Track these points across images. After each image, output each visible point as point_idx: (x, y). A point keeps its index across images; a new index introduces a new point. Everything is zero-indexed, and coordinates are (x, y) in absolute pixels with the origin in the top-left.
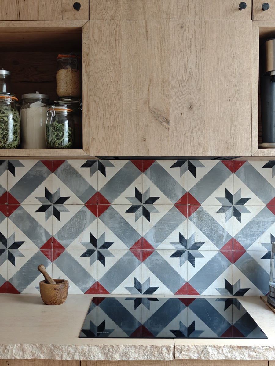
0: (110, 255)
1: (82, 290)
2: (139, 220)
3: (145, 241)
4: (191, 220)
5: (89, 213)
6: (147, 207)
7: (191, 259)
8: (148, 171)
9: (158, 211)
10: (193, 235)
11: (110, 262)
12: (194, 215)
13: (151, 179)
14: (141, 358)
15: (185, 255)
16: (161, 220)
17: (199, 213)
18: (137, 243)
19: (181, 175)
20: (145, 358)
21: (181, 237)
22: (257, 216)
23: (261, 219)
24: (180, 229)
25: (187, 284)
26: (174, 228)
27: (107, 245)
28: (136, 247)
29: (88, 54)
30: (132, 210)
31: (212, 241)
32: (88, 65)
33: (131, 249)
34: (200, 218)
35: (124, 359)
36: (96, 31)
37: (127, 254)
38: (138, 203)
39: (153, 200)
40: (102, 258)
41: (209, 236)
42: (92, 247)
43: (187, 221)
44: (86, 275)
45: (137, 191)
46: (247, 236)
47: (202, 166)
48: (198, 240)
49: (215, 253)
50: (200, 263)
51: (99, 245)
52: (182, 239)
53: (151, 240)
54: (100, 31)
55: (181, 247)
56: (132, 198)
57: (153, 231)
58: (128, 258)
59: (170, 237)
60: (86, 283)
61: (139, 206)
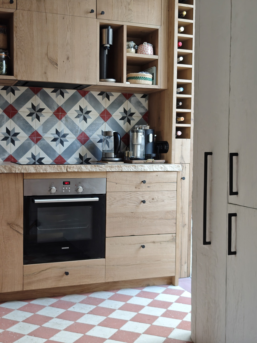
0: (17, 140)
1: (2, 159)
2: (34, 121)
3: (37, 133)
4: (62, 122)
5: (5, 116)
6: (38, 113)
7: (62, 142)
8: (39, 94)
9: (44, 116)
10: (63, 130)
11: (18, 144)
12: (64, 119)
13: (40, 98)
14: (52, 172)
15: (59, 140)
16: (46, 121)
17: (66, 118)
18: (33, 134)
19: (56, 97)
20: (54, 171)
21: (57, 131)
22: (95, 120)
23: (97, 122)
24: (56, 127)
25: (60, 156)
26: (53, 126)
27: (16, 134)
28: (33, 136)
29: (16, 27)
30: (30, 115)
31: (73, 133)
32: (16, 32)
33: (29, 137)
34: (66, 120)
35: (45, 172)
36: (21, 15)
37: (27, 140)
38: (33, 111)
39: (41, 110)
40: (13, 142)
41: (71, 130)
42: (7, 135)
43: (59, 122)
44: (4, 151)
45: (32, 105)
46: (90, 131)
47: (67, 93)
48: (65, 132)
49: (74, 140)
50: (67, 144)
51: (12, 134)
52: (57, 132)
53: (40, 132)
54: (23, 16)
55: (57, 136)
56: (30, 108)
57: (42, 127)
58: (28, 141)
59: (51, 130)
60: (4, 155)
61: (34, 113)
